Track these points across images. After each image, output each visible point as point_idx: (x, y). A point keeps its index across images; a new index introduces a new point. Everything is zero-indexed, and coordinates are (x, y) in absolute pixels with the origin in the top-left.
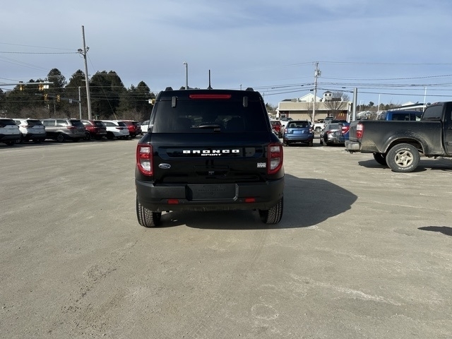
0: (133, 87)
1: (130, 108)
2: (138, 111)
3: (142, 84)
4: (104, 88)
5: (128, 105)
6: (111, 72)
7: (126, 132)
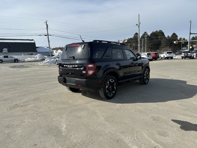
0: (168, 36)
1: (166, 46)
2: (170, 47)
3: (174, 34)
4: (155, 38)
5: (165, 45)
6: (160, 31)
7: (151, 57)
